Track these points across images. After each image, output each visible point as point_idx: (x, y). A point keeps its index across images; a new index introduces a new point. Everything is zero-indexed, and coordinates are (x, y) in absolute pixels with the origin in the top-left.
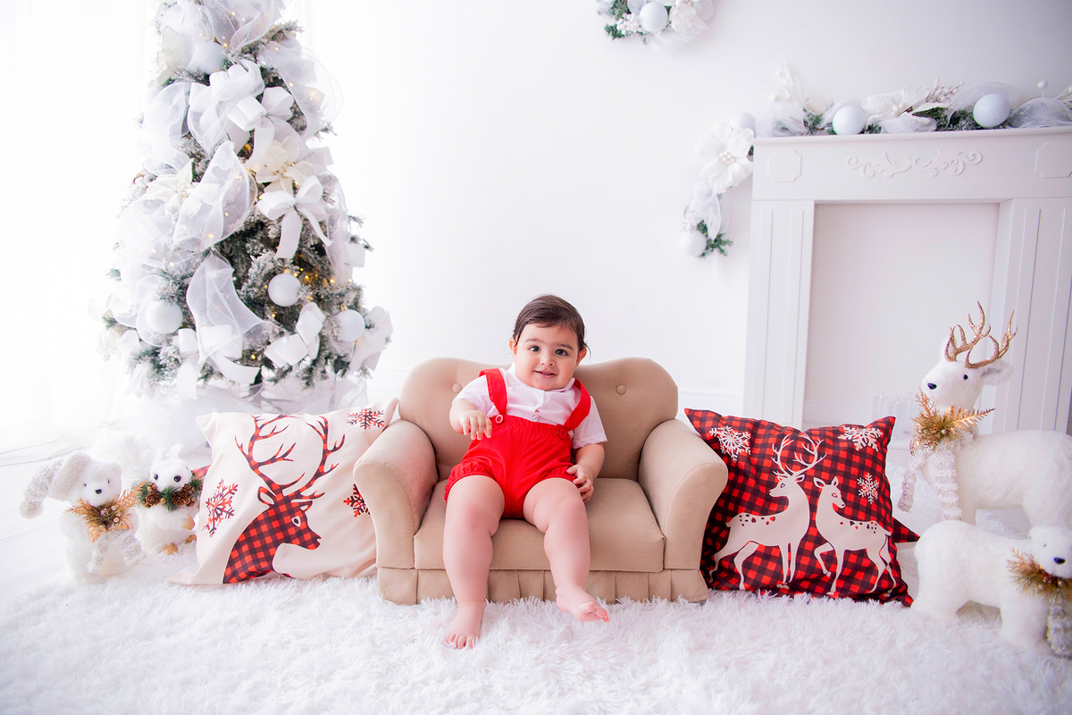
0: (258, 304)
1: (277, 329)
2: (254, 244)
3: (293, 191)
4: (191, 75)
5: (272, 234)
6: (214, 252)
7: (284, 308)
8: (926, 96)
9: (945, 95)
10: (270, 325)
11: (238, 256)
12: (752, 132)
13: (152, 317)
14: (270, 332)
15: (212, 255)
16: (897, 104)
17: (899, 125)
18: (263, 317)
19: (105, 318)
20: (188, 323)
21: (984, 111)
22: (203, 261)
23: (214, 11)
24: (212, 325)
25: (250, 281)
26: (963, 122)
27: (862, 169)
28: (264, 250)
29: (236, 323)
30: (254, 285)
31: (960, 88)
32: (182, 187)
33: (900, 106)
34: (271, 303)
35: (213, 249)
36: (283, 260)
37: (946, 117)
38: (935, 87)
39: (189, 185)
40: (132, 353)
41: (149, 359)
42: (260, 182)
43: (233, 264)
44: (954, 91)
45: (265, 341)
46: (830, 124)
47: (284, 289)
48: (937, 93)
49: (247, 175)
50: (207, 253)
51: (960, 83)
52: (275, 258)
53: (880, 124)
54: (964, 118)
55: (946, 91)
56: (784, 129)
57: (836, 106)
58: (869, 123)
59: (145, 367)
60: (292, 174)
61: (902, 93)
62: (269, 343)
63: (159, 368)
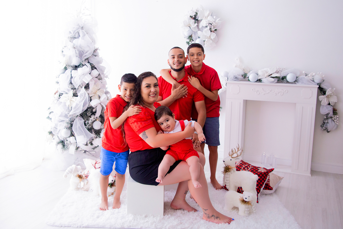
0: (91, 129)
1: (95, 136)
2: (89, 113)
3: (98, 98)
4: (72, 67)
5: (94, 111)
6: (79, 116)
7: (97, 130)
8: (275, 71)
9: (281, 71)
10: (93, 135)
11: (84, 116)
12: (227, 78)
13: (63, 133)
14: (94, 137)
15: (79, 117)
16: (267, 73)
17: (266, 80)
18: (91, 132)
19: (49, 132)
20: (72, 135)
21: (289, 78)
22: (76, 118)
23: (78, 50)
24: (79, 135)
25: (89, 124)
26: (285, 80)
27: (256, 92)
28: (92, 115)
29: (85, 135)
30: (90, 125)
31: (285, 69)
32: (70, 98)
33: (267, 74)
34: (93, 129)
35: (79, 115)
36: (97, 117)
37: (280, 78)
38: (278, 68)
39: (72, 98)
40: (57, 142)
41: (61, 144)
42: (90, 96)
43: (84, 119)
44: (283, 70)
45: (92, 139)
46: (248, 77)
47: (97, 125)
48: (279, 70)
49: (87, 95)
50: (77, 116)
51: (285, 68)
52: (95, 117)
53: (262, 79)
54: (285, 79)
55: (281, 70)
56: (236, 78)
57: (251, 72)
58: (259, 78)
59: (60, 146)
60: (98, 93)
61: (269, 70)
62: (93, 140)
63: (64, 146)
